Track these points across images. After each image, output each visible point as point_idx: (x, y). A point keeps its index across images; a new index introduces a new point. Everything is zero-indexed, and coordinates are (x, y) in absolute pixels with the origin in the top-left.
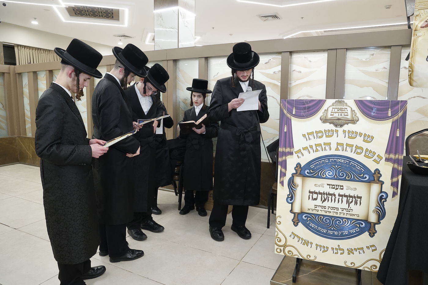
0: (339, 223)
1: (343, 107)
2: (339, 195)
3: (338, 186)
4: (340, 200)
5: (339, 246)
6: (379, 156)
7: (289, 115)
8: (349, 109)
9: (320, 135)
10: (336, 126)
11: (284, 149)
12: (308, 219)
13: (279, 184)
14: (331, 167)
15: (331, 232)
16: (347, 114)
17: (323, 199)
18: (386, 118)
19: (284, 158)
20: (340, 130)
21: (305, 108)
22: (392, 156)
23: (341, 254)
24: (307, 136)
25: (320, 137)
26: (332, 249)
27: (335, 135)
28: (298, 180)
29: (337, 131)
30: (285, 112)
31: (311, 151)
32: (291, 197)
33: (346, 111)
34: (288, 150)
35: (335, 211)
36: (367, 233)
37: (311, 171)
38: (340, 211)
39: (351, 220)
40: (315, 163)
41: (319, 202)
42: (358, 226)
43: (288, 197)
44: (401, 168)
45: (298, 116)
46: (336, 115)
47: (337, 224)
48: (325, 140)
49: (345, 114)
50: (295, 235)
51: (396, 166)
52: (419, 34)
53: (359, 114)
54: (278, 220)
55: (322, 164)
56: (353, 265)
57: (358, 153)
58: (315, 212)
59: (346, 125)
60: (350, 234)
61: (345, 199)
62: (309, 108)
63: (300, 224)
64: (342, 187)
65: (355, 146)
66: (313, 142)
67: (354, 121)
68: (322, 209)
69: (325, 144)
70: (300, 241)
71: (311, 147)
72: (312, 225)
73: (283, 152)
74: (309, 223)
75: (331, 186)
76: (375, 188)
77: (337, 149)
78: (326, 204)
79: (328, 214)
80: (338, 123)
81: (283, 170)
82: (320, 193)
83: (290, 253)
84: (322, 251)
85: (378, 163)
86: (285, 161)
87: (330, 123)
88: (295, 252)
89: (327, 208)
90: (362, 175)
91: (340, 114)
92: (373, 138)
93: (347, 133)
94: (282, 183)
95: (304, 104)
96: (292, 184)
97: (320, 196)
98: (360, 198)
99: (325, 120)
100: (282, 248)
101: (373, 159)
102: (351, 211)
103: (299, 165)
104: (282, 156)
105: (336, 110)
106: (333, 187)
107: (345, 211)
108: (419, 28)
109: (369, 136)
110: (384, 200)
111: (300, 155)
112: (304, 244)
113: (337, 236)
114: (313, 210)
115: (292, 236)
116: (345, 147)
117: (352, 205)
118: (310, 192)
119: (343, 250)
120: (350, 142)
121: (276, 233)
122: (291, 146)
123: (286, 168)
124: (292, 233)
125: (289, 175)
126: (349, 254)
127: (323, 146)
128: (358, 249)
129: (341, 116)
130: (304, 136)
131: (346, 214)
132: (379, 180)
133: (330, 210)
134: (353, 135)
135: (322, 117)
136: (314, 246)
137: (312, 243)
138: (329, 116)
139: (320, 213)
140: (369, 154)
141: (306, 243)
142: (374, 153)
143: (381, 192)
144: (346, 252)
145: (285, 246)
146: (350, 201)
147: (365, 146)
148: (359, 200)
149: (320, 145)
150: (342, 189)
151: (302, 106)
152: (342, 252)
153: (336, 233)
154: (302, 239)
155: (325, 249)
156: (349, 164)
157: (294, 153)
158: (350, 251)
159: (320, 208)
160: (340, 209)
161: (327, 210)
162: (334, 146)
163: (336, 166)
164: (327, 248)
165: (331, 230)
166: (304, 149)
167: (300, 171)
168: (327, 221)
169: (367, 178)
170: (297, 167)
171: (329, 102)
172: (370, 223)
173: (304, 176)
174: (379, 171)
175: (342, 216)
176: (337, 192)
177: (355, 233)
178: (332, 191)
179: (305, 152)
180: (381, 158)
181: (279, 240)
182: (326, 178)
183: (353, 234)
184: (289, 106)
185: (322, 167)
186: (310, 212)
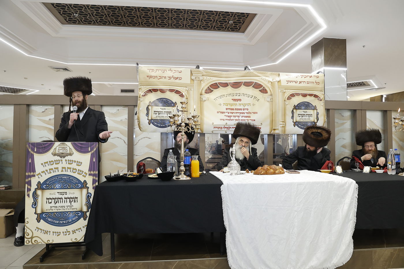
0: (66, 215)
1: (65, 147)
2: (65, 198)
3: (64, 192)
4: (66, 201)
5: (67, 230)
6: (85, 173)
7: (32, 152)
8: (68, 148)
9: (52, 163)
10: (61, 157)
11: (29, 173)
12: (47, 216)
13: (26, 197)
14: (59, 182)
15: (61, 222)
16: (67, 150)
17: (55, 202)
18: (87, 152)
19: (29, 179)
20: (63, 159)
21: (42, 148)
22: (92, 172)
23: (69, 234)
24: (44, 164)
25: (52, 165)
26: (63, 232)
27: (61, 162)
28: (39, 192)
29: (62, 160)
30: (30, 150)
31: (47, 173)
32: (35, 204)
33: (67, 149)
34: (32, 174)
35: (63, 208)
36: (82, 218)
37: (47, 185)
38: (66, 207)
39: (73, 212)
40: (49, 180)
41: (53, 204)
42: (77, 215)
43: (33, 204)
44: (97, 179)
45: (38, 152)
46: (61, 151)
47: (65, 216)
48: (55, 166)
49: (66, 150)
50: (38, 228)
51: (94, 178)
52: (141, 100)
53: (74, 150)
54: (26, 221)
55: (53, 180)
56: (76, 240)
57: (74, 172)
58: (51, 211)
59: (67, 157)
60: (73, 221)
61: (68, 200)
62: (44, 147)
63: (42, 220)
64: (66, 193)
65: (72, 168)
66: (48, 167)
67: (71, 154)
68: (55, 209)
69: (55, 168)
70: (42, 232)
71: (47, 171)
72: (50, 220)
73: (29, 175)
74: (48, 219)
75: (60, 193)
76: (85, 191)
77: (62, 171)
78: (57, 205)
79: (59, 211)
80: (62, 156)
81: (29, 187)
82: (53, 199)
83: (36, 242)
84: (57, 235)
85: (85, 177)
86: (30, 181)
87: (58, 156)
88: (39, 240)
89: (58, 207)
90: (77, 185)
91: (63, 150)
92: (81, 163)
93: (67, 161)
94: (28, 195)
95: (42, 145)
96: (35, 195)
97: (53, 200)
98: (77, 198)
99: (55, 155)
100: (30, 240)
101: (82, 175)
102: (72, 206)
103: (39, 182)
104: (28, 178)
105: (61, 148)
106: (61, 193)
107: (69, 208)
108: (141, 96)
109: (79, 162)
110: (89, 197)
111: (40, 176)
112: (45, 234)
113: (66, 223)
114: (49, 210)
115: (37, 230)
116: (67, 169)
117: (73, 203)
118: (47, 199)
119: (69, 232)
120: (70, 166)
121: (25, 230)
122: (34, 171)
123: (31, 186)
124: (37, 228)
125: (33, 190)
126: (73, 233)
127: (54, 170)
128: (78, 229)
129: (64, 152)
130: (42, 164)
131: (69, 209)
132: (86, 187)
133: (60, 208)
134: (71, 162)
135: (53, 153)
136: (51, 233)
137: (50, 232)
138: (57, 152)
139: (54, 211)
140: (80, 172)
141: (46, 232)
142: (83, 172)
143: (88, 193)
144: (71, 232)
145: (32, 238)
146: (71, 201)
147: (78, 168)
148: (76, 199)
149: (52, 169)
150: (66, 194)
151: (40, 147)
152: (69, 233)
153: (64, 222)
154: (44, 230)
155: (59, 234)
156: (69, 179)
157: (36, 175)
158: (74, 232)
159: (54, 208)
160: (66, 206)
161: (58, 208)
162: (60, 169)
163: (62, 181)
164: (60, 232)
165: (62, 221)
166: (42, 172)
167: (41, 186)
168: (59, 215)
169: (80, 186)
170: (38, 184)
171: (57, 144)
172: (84, 212)
173: (43, 189)
174: (86, 181)
175: (67, 210)
176: (63, 197)
177: (75, 220)
178: (60, 196)
179: (43, 174)
180: (87, 174)
181: (27, 234)
182: (57, 189)
183: (74, 220)
184: (32, 147)
185: (53, 182)
186: (48, 211)
